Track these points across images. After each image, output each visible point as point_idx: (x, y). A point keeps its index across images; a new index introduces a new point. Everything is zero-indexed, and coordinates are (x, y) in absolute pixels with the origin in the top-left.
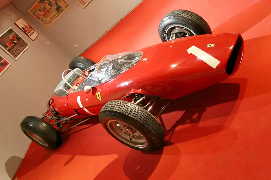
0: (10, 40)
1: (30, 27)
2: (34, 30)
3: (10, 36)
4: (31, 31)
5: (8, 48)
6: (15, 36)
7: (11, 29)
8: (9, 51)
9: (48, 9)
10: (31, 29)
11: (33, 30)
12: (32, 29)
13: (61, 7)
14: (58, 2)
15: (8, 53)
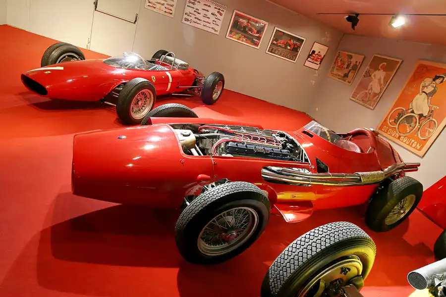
0: (287, 42)
1: (322, 59)
2: (320, 64)
3: (292, 41)
4: (316, 61)
5: (275, 42)
6: (296, 46)
7: (303, 40)
8: (272, 43)
9: (344, 66)
10: (319, 60)
11: (319, 62)
12: (321, 62)
13: (347, 77)
14: (351, 71)
15: (270, 43)
